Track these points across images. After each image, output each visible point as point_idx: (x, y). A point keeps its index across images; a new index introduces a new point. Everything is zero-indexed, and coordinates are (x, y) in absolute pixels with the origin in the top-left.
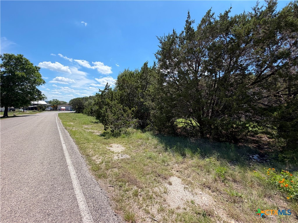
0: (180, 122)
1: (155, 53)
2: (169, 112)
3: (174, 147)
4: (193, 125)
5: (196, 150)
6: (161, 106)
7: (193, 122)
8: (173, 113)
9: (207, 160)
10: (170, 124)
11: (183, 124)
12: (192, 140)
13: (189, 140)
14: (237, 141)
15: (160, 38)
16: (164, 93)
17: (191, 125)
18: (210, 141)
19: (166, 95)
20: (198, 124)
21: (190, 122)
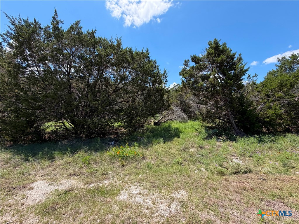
0: (50, 126)
1: (2, 34)
2: (31, 115)
3: (39, 154)
4: (66, 127)
5: (66, 150)
6: (16, 108)
7: (66, 124)
8: (37, 117)
9: (77, 155)
10: (33, 130)
11: (54, 127)
12: (65, 142)
13: (61, 143)
14: (104, 135)
15: (12, 18)
16: (21, 91)
17: (65, 127)
18: (83, 139)
19: (25, 93)
20: (73, 126)
21: (62, 124)
